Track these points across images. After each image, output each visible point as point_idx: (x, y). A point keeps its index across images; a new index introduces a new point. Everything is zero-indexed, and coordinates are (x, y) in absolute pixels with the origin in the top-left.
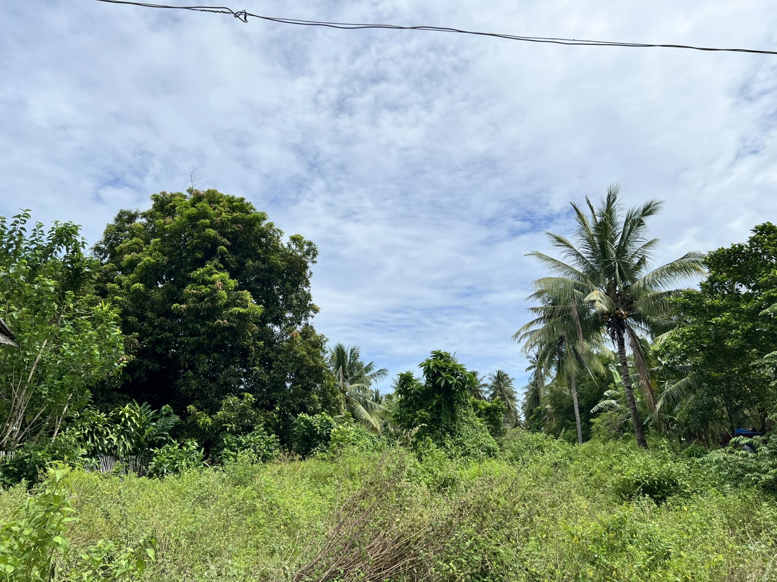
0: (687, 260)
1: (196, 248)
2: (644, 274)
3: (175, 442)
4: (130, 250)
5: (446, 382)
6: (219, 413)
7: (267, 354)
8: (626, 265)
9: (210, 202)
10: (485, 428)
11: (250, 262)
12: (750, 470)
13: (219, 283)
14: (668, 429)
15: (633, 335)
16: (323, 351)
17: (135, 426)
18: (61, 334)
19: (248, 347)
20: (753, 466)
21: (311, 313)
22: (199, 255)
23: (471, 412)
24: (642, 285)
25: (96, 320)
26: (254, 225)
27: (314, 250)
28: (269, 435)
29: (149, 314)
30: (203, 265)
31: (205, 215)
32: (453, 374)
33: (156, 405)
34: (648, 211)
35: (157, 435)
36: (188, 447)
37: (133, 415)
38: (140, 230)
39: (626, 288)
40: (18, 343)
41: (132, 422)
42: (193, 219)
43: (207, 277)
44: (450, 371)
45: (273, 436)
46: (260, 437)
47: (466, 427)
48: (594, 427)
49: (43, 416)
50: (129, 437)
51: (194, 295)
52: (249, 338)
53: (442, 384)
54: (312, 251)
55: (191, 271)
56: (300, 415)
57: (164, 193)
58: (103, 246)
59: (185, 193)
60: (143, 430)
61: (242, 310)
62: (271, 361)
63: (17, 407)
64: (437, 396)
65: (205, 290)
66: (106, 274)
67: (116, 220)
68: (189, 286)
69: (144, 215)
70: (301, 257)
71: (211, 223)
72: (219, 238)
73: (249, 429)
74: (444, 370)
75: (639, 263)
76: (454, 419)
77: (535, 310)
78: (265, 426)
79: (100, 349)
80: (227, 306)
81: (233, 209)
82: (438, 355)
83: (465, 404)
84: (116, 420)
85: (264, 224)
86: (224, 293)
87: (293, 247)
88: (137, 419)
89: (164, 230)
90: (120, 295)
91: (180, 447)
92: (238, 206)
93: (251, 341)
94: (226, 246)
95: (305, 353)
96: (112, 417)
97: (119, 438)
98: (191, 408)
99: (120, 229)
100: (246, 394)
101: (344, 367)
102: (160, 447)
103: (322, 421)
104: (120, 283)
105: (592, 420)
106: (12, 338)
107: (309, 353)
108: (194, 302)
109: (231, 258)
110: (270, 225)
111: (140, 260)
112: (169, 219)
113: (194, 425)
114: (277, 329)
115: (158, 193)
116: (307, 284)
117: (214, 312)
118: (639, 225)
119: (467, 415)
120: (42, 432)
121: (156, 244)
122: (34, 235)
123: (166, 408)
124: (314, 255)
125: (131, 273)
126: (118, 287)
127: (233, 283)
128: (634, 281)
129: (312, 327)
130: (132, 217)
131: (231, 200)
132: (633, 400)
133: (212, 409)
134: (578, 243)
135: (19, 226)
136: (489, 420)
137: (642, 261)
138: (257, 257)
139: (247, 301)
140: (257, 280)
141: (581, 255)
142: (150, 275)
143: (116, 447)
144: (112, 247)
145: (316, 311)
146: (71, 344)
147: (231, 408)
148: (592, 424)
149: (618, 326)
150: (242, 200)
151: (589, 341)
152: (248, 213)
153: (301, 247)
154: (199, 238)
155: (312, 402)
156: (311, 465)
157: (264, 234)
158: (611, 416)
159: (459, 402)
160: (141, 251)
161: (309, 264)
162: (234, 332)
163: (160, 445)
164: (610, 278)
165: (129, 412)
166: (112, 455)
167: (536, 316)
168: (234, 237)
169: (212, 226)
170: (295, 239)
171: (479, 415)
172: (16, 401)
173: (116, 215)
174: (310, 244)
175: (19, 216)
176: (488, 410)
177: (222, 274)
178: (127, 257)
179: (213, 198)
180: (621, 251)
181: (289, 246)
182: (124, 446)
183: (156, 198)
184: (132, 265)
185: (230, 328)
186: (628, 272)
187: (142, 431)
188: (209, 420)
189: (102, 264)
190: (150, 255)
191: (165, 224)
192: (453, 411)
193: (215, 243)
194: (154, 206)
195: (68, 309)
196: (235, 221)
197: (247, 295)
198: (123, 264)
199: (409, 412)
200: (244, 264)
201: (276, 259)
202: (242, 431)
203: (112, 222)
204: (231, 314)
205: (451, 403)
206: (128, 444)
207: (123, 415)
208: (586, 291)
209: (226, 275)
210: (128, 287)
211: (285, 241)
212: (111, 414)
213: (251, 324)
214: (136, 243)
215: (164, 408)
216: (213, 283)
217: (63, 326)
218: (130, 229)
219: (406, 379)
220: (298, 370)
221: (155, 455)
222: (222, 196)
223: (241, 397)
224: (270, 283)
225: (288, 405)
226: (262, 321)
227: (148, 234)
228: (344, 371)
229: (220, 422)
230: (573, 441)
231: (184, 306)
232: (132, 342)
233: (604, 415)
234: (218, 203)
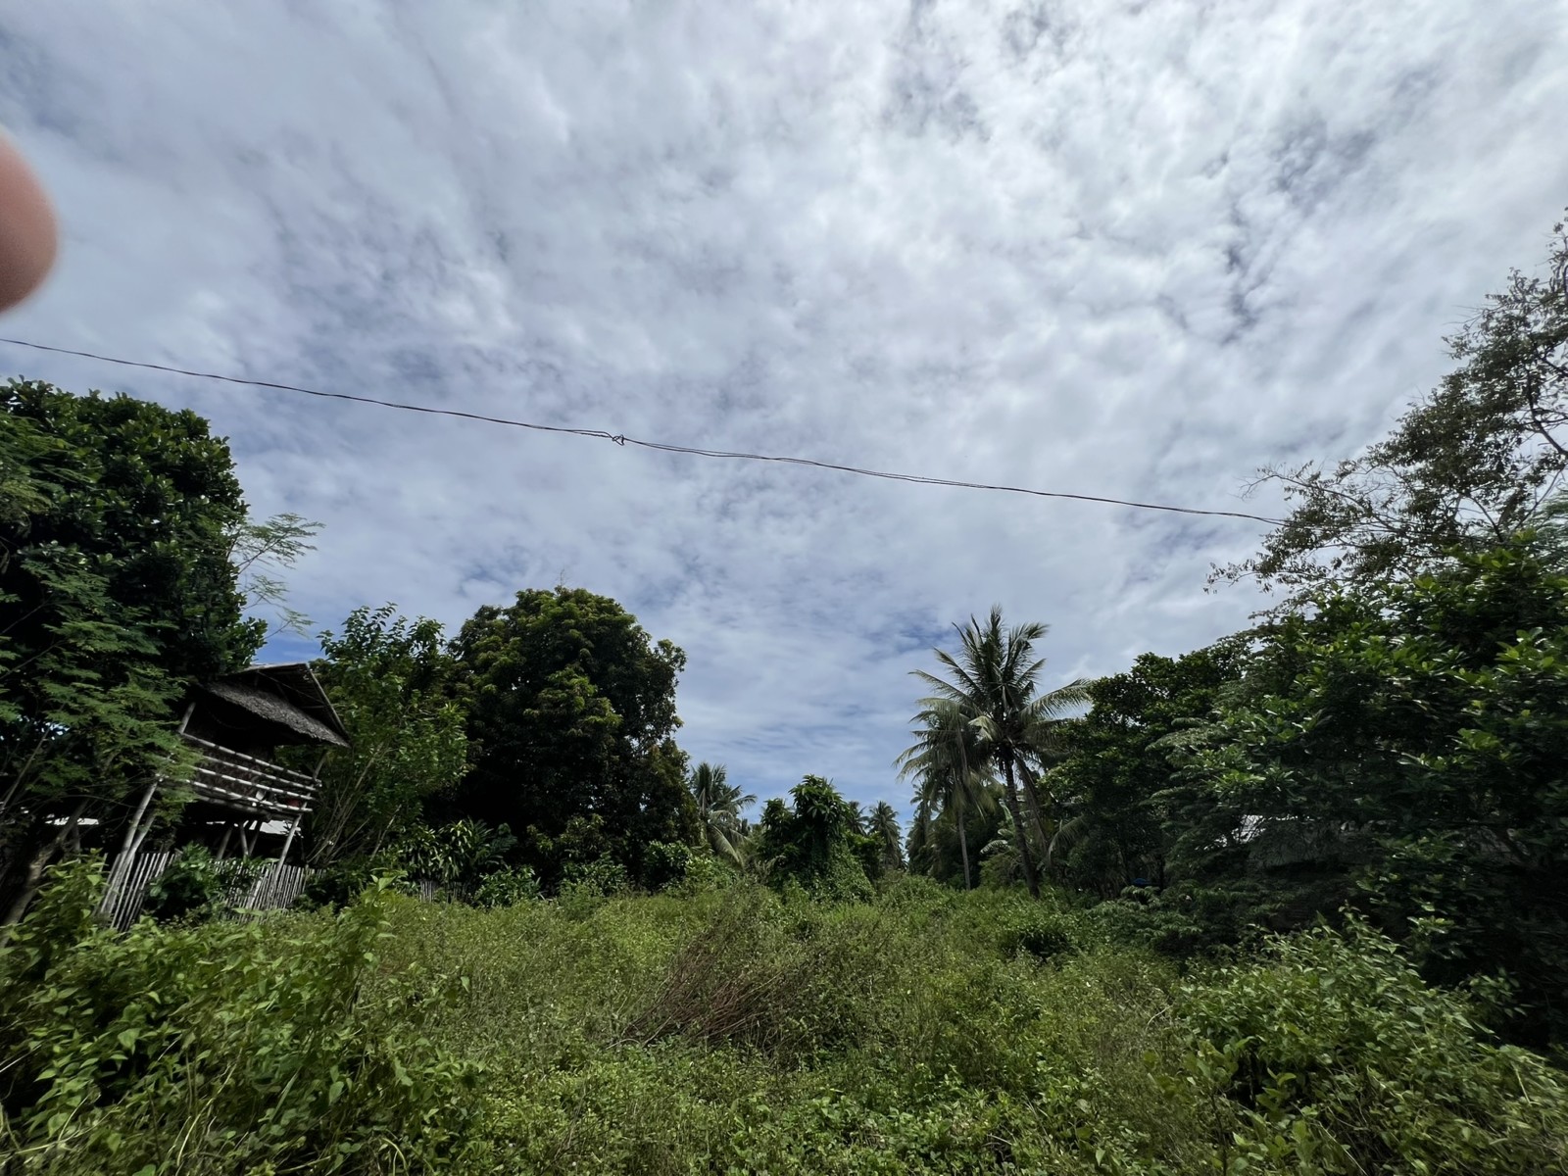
0: (1076, 687)
1: (556, 649)
2: (1033, 699)
3: (508, 868)
4: (487, 648)
5: (819, 812)
6: (562, 836)
7: (622, 770)
8: (1014, 690)
9: (577, 602)
10: (860, 867)
11: (613, 667)
12: (1143, 926)
13: (577, 688)
14: (1064, 876)
15: (1022, 767)
16: (684, 770)
17: (465, 846)
18: (399, 736)
19: (602, 761)
20: (1144, 920)
21: (674, 726)
22: (559, 657)
23: (845, 847)
24: (1030, 712)
25: (440, 723)
26: (621, 628)
27: (682, 657)
28: (616, 864)
29: (499, 719)
30: (562, 668)
31: (570, 614)
32: (826, 803)
33: (492, 823)
34: (1034, 632)
35: (489, 859)
36: (523, 874)
37: (467, 834)
38: (500, 627)
39: (1014, 715)
40: (351, 745)
41: (463, 841)
42: (557, 618)
43: (565, 681)
44: (823, 799)
45: (620, 866)
46: (605, 866)
47: (839, 865)
48: (982, 871)
49: (366, 829)
50: (457, 859)
51: (549, 699)
52: (604, 750)
53: (814, 814)
54: (680, 659)
55: (549, 674)
56: (652, 843)
57: (530, 591)
58: (458, 642)
59: (553, 591)
60: (474, 852)
61: (599, 719)
62: (626, 778)
63: (338, 818)
64: (807, 827)
65: (561, 694)
66: (457, 673)
67: (476, 615)
68: (545, 690)
69: (506, 612)
70: (668, 664)
71: (577, 623)
72: (583, 639)
73: (593, 857)
74: (817, 799)
75: (1027, 689)
76: (826, 855)
77: (919, 733)
78: (612, 854)
79: (440, 756)
80: (583, 714)
81: (601, 610)
82: (812, 781)
83: (838, 839)
84: (445, 838)
85: (632, 627)
86: (581, 700)
87: (661, 652)
88: (468, 838)
89: (526, 628)
90: (469, 696)
91: (514, 875)
92: (606, 607)
93: (605, 754)
94: (589, 649)
95: (663, 771)
96: (442, 835)
97: (446, 860)
98: (532, 828)
99: (479, 625)
100: (594, 815)
101: (707, 790)
102: (490, 874)
103: (676, 851)
104: (470, 683)
105: (980, 863)
106: (345, 738)
107: (668, 771)
108: (548, 708)
109: (593, 662)
110: (638, 629)
111: (495, 659)
112: (532, 618)
113: (533, 848)
114: (635, 743)
115: (524, 590)
116: (672, 694)
117: (569, 720)
118: (1026, 648)
119: (840, 851)
120: (361, 848)
121: (515, 642)
122: (395, 629)
123: (503, 826)
124: (682, 663)
125: (485, 672)
126: (468, 688)
127: (592, 689)
128: (1022, 707)
129: (673, 742)
130: (494, 613)
131: (599, 601)
132: (1023, 840)
133: (554, 830)
134: (964, 662)
135: (380, 619)
136: (866, 858)
137: (1030, 686)
138: (620, 662)
139: (605, 709)
140: (618, 687)
141: (966, 677)
142: (505, 675)
143: (441, 870)
144: (467, 644)
145: (679, 724)
146: (409, 748)
147: (576, 831)
148: (980, 867)
149: (1006, 757)
150: (611, 601)
151: (977, 770)
152: (616, 614)
153: (669, 654)
154: (561, 639)
155: (667, 829)
156: (659, 902)
157: (631, 637)
158: (1001, 859)
159: (831, 836)
160: (498, 649)
161: (676, 672)
162: (589, 744)
163: (492, 870)
164: (997, 703)
165: (462, 830)
166: (435, 880)
167: (920, 740)
168: (598, 640)
169: (577, 627)
170: (662, 644)
171: (854, 852)
172: (338, 810)
173: (477, 611)
174: (678, 650)
175: (383, 610)
176: (865, 847)
177: (582, 679)
178: (483, 656)
179: (581, 597)
180: (1009, 673)
181: (656, 651)
182: (451, 869)
183: (521, 595)
184: (487, 664)
185: (584, 739)
186: (1017, 697)
187: (472, 853)
188: (550, 844)
189: (455, 662)
190: (508, 654)
191: (527, 622)
192: (825, 846)
193: (577, 644)
194: (518, 603)
195: (412, 709)
196: (602, 622)
197: (606, 702)
198: (477, 662)
199: (776, 845)
200: (606, 669)
201: (641, 666)
202: (587, 858)
203: (471, 617)
204: (587, 723)
205: (822, 837)
206: (455, 868)
207: (455, 832)
208: (972, 715)
209: (586, 680)
210: (480, 687)
211: (652, 646)
212: (442, 830)
213: (606, 735)
214: (494, 641)
215: (501, 826)
216: (571, 687)
217: (404, 728)
218: (489, 626)
219: (775, 807)
220: (655, 790)
221: (485, 883)
222: (590, 596)
223: (589, 819)
224: (633, 691)
225: (640, 831)
226: (620, 732)
227: (507, 632)
228: (707, 795)
229: (563, 847)
230: (959, 887)
231: (537, 712)
232: (475, 749)
233: (993, 859)
234: (586, 602)
